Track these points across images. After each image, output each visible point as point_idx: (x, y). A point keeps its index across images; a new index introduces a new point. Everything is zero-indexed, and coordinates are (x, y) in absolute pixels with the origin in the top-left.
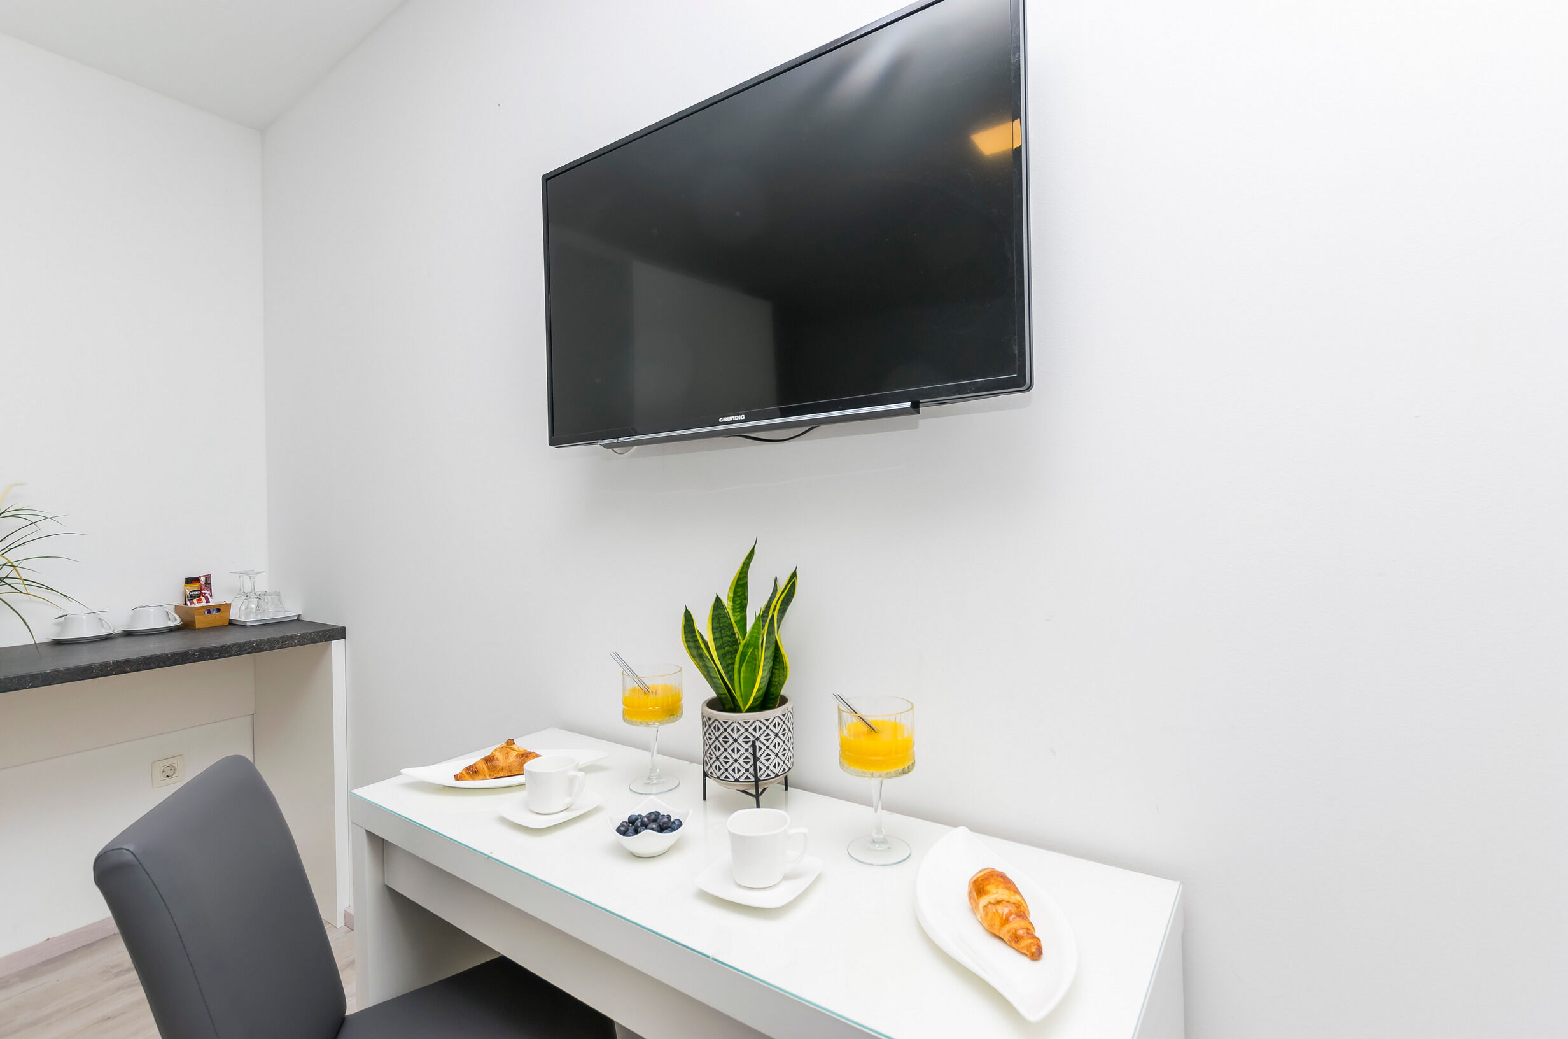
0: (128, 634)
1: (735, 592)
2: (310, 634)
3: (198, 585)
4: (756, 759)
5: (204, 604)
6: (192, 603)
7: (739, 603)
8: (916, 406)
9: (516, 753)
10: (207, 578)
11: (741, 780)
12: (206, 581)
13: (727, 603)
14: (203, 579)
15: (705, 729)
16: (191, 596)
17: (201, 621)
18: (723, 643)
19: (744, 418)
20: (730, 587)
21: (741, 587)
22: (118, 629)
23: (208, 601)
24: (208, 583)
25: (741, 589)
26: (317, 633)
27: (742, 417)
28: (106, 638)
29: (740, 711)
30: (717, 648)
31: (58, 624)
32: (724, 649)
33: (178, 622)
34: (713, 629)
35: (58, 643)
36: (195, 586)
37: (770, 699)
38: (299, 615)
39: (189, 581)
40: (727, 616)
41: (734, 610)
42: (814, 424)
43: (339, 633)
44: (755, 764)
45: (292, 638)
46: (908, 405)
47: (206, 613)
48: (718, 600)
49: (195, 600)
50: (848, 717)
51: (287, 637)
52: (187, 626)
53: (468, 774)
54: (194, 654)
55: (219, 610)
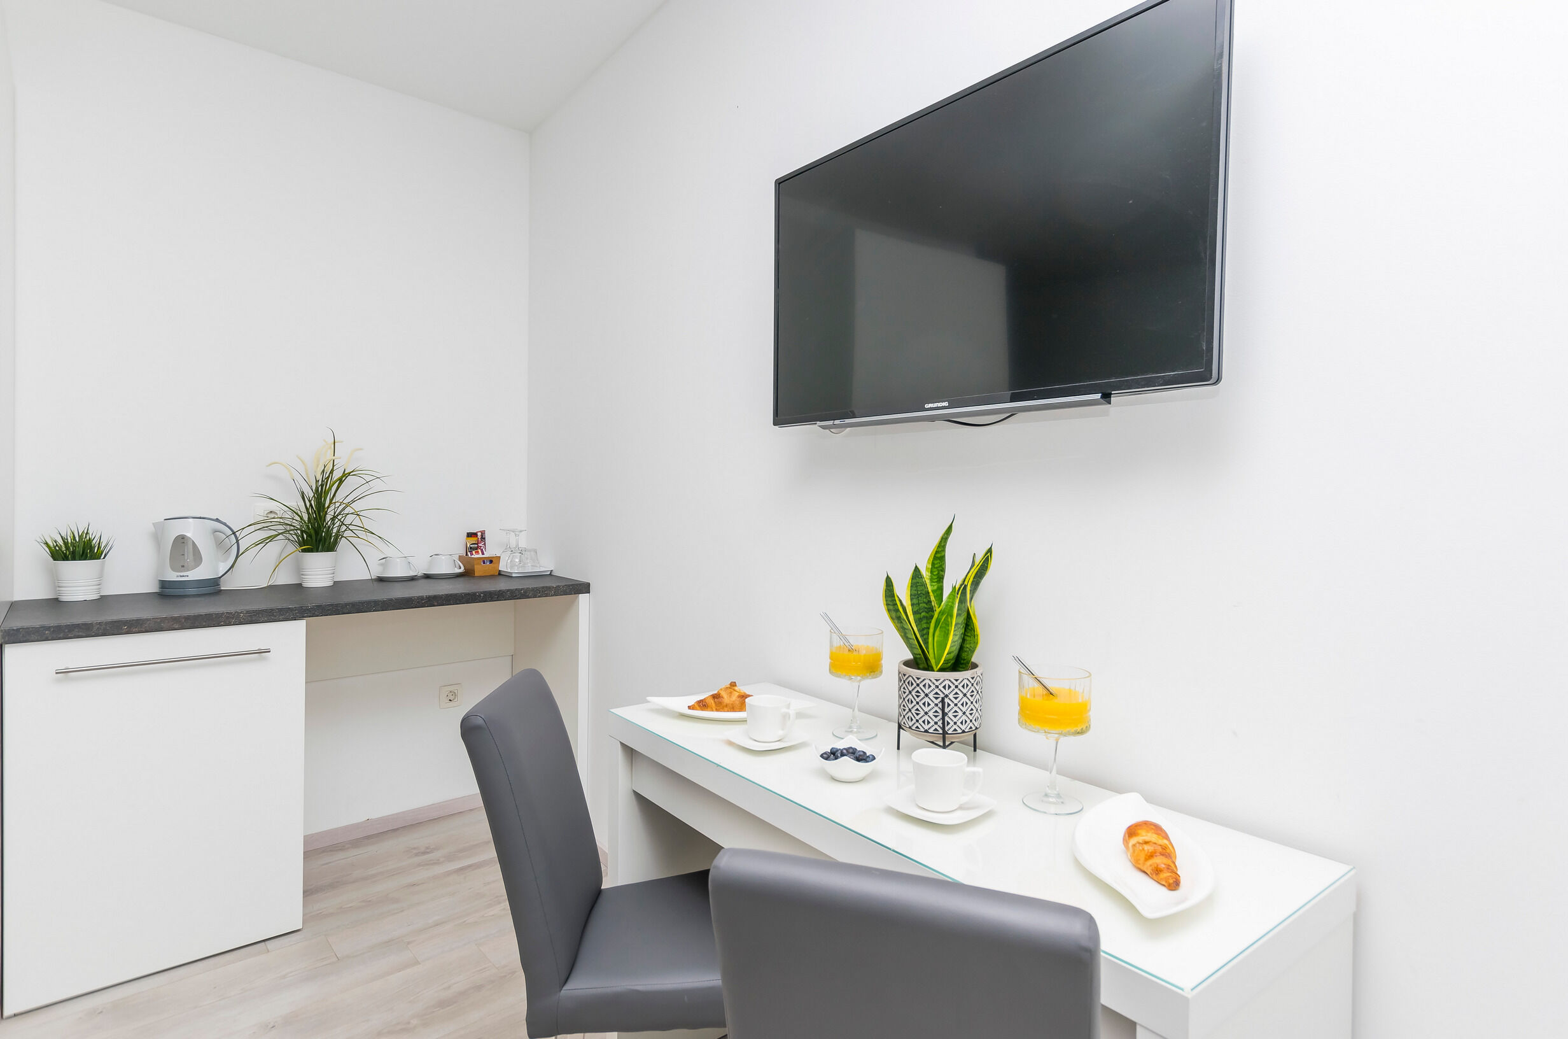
0: (427, 577)
1: (933, 564)
2: (563, 587)
3: (476, 539)
4: (944, 714)
5: (480, 555)
6: (472, 554)
7: (937, 574)
8: (1107, 397)
9: (738, 694)
10: (483, 533)
11: (930, 731)
12: (482, 536)
13: (926, 574)
14: (479, 534)
15: (901, 684)
16: (471, 548)
17: (479, 570)
18: (920, 609)
19: (947, 405)
20: (929, 559)
21: (938, 560)
22: (420, 572)
23: (483, 554)
24: (483, 538)
25: (938, 561)
26: (569, 586)
27: (946, 404)
28: (413, 579)
29: (933, 671)
30: (914, 613)
31: (382, 565)
32: (921, 614)
33: (462, 570)
34: (911, 595)
35: (381, 580)
36: (473, 540)
37: (959, 662)
38: (552, 571)
39: (470, 535)
40: (924, 585)
41: (931, 580)
42: (1012, 413)
43: (584, 588)
44: (943, 719)
45: (549, 588)
46: (1098, 396)
47: (482, 563)
48: (917, 569)
49: (474, 552)
50: (1029, 681)
52: (468, 574)
53: (700, 706)
55: (491, 562)
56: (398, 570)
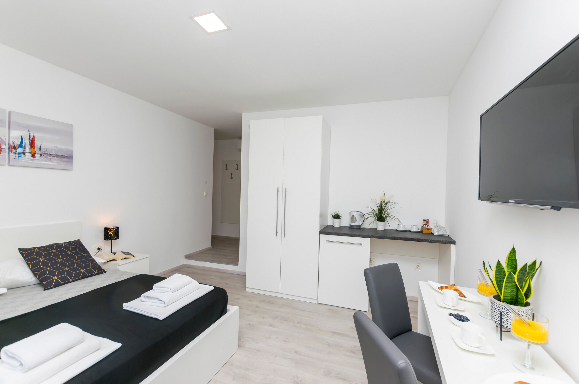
0: (410, 231)
1: (508, 261)
2: (445, 241)
3: (426, 222)
5: (426, 227)
6: (424, 226)
7: (510, 266)
10: (428, 220)
11: (504, 326)
12: (428, 221)
13: (504, 264)
14: (427, 220)
16: (424, 224)
17: (425, 231)
18: (500, 277)
19: (514, 202)
20: (506, 259)
22: (408, 229)
23: (428, 226)
24: (428, 222)
25: (511, 261)
26: (447, 241)
27: (514, 201)
28: (406, 231)
29: (501, 301)
32: (500, 278)
33: (420, 230)
34: (496, 271)
35: (397, 230)
36: (425, 222)
38: (449, 235)
39: (425, 220)
40: (503, 268)
41: (508, 267)
43: (454, 243)
44: (501, 320)
46: (550, 207)
47: (426, 229)
48: (499, 262)
49: (425, 226)
51: (438, 240)
52: (422, 232)
54: (415, 239)
55: (429, 229)
56: (401, 229)
